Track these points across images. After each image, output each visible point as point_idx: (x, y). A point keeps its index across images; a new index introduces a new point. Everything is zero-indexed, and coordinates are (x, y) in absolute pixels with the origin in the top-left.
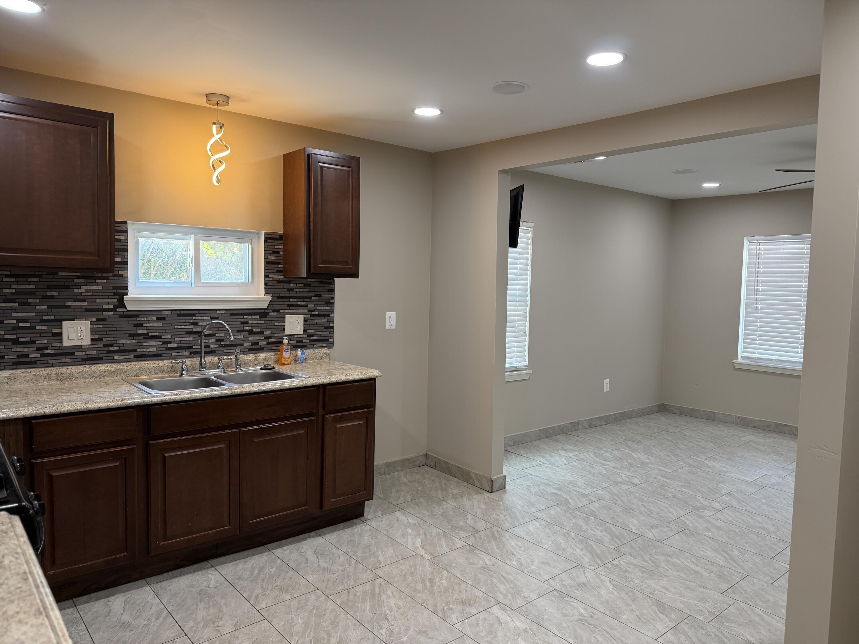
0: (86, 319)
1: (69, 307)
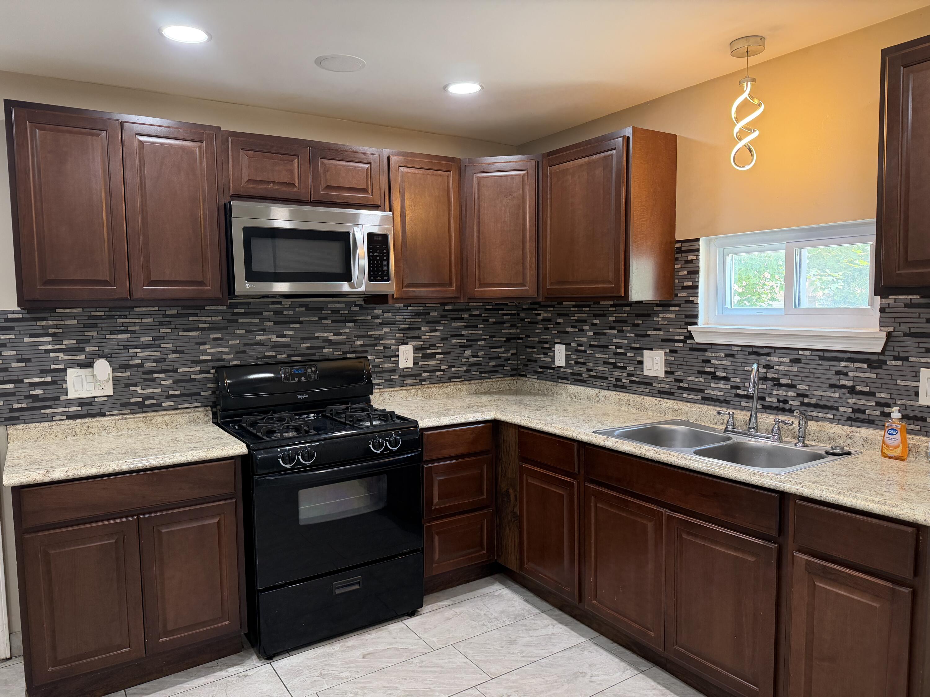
0: (662, 349)
1: (649, 336)
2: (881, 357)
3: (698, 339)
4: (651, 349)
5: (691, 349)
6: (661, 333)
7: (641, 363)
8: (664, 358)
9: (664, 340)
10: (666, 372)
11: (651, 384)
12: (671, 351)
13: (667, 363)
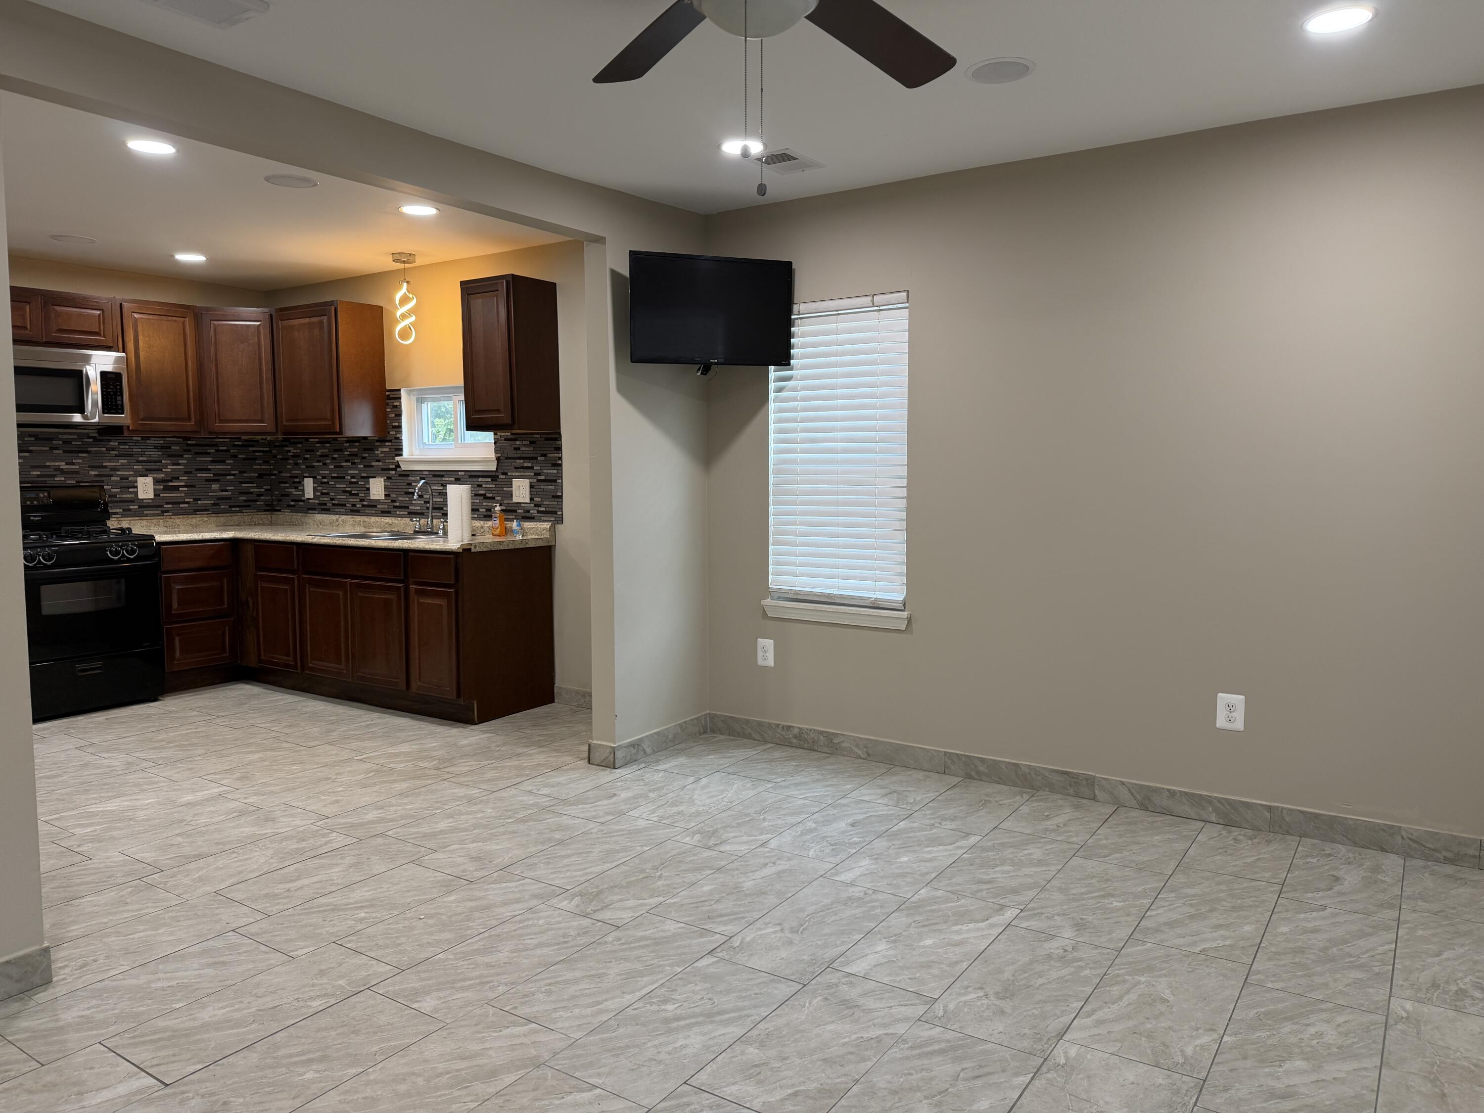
0: (382, 477)
1: (372, 466)
2: (497, 474)
3: (404, 467)
4: (375, 477)
5: (400, 475)
6: (381, 464)
7: (368, 489)
8: (383, 484)
9: (383, 470)
10: (386, 495)
11: (376, 506)
12: (389, 478)
13: (386, 488)
